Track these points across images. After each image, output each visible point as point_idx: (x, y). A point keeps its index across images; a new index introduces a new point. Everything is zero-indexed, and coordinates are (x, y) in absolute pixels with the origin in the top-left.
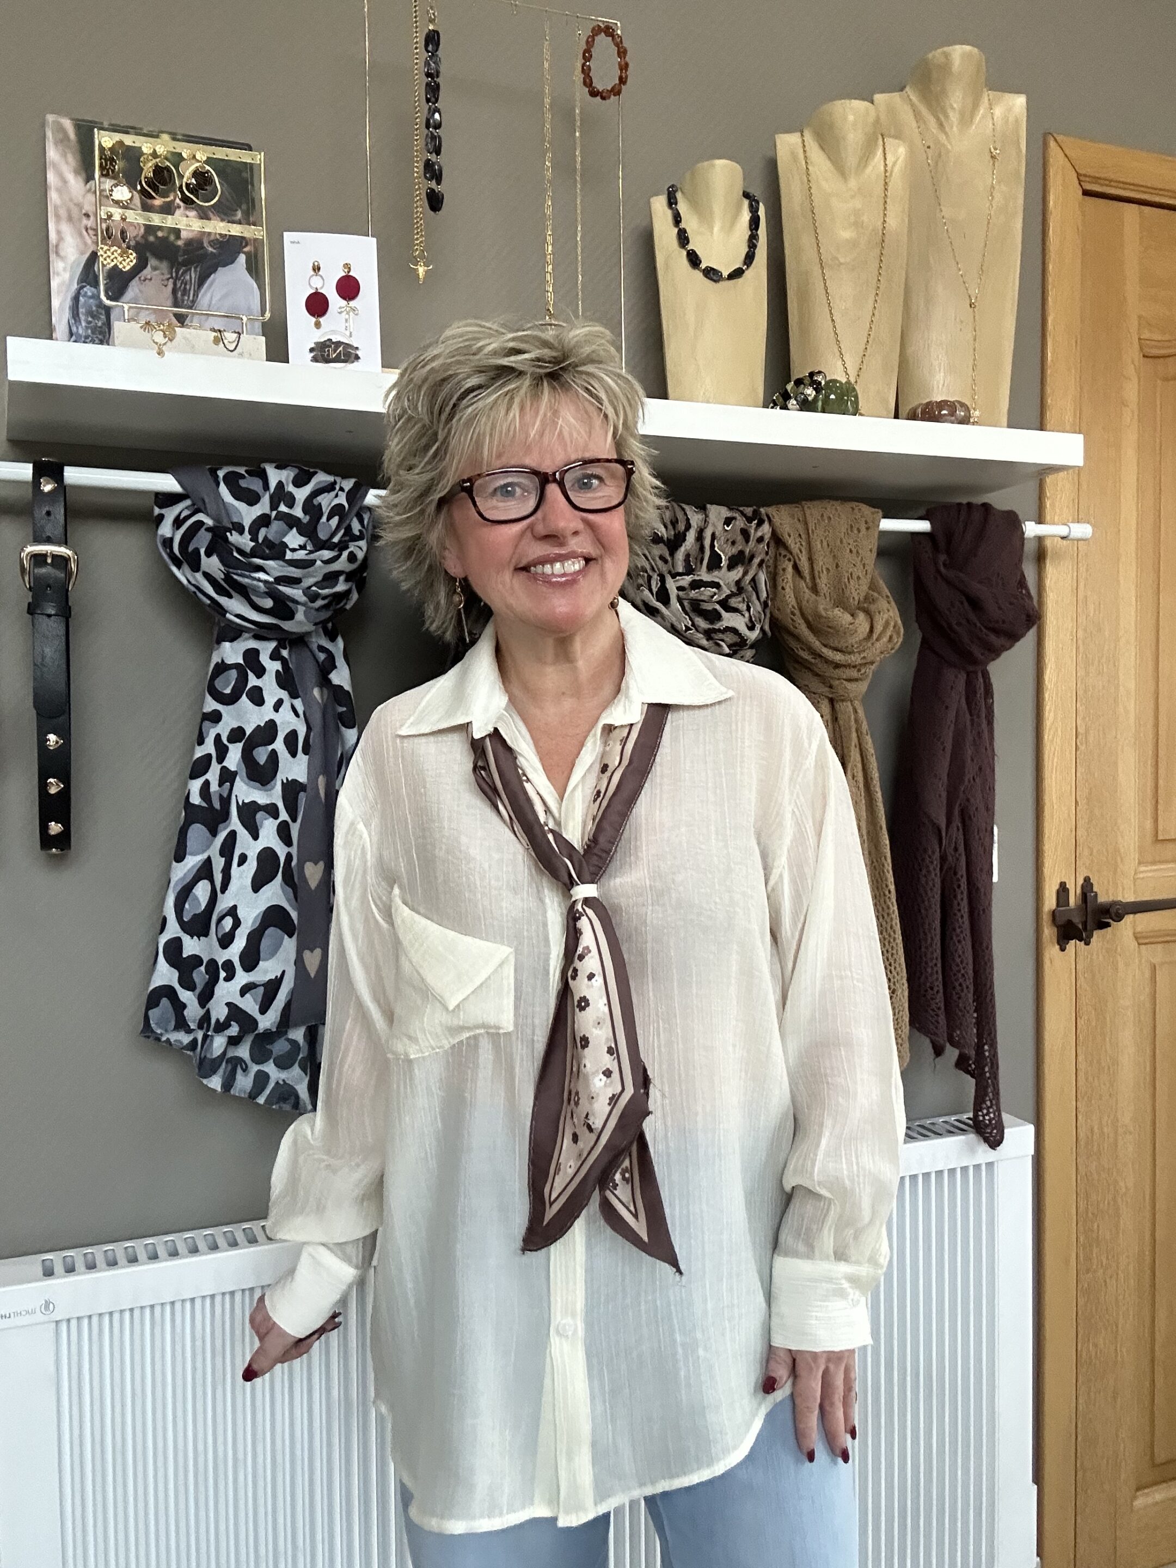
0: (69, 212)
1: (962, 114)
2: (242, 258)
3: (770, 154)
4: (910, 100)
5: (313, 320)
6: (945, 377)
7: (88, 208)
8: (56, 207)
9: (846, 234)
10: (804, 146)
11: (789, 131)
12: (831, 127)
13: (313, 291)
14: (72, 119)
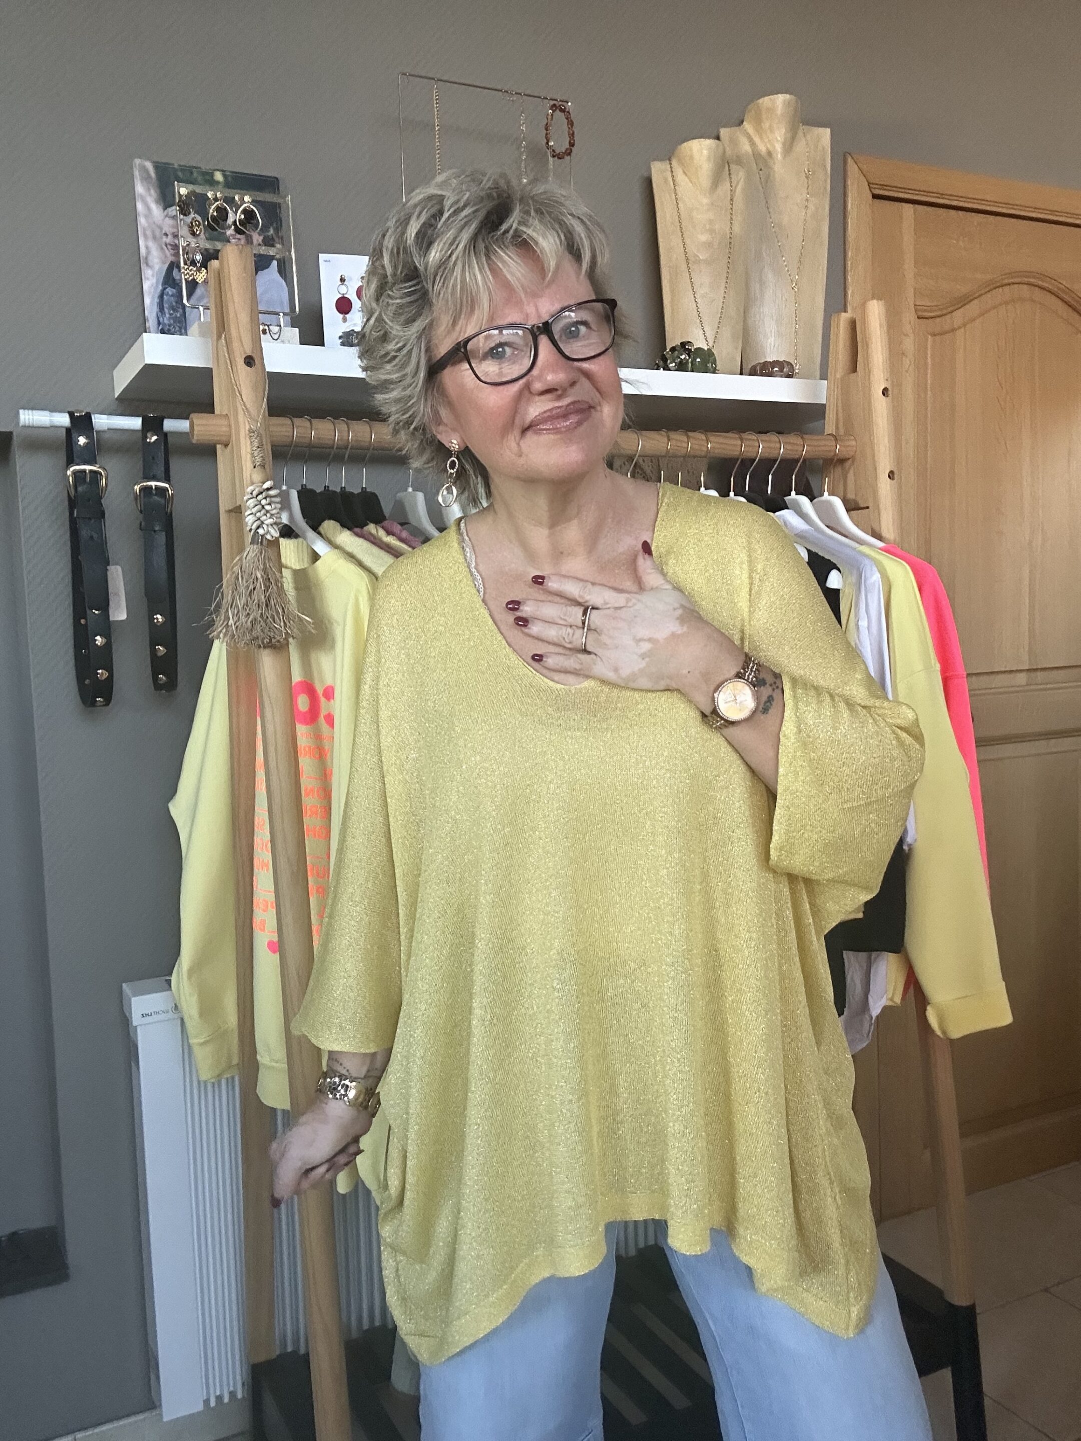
0: (153, 232)
1: (784, 144)
2: (275, 263)
3: (646, 174)
4: (748, 133)
5: (341, 316)
6: (774, 341)
7: (166, 229)
8: (144, 230)
9: (704, 238)
10: (672, 172)
11: (662, 160)
12: (692, 157)
13: (341, 296)
14: (153, 162)
